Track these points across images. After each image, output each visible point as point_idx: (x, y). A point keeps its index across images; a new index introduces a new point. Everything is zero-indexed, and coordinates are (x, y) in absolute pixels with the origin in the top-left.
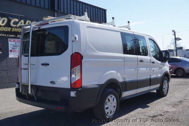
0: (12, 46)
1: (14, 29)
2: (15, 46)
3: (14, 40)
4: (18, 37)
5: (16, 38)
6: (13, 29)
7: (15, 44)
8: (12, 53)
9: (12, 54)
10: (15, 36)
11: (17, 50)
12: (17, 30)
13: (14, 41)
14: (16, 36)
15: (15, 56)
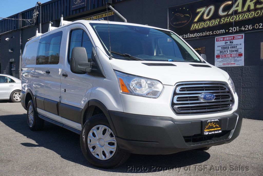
0: (220, 48)
1: (224, 20)
2: (225, 48)
3: (224, 38)
4: (230, 31)
5: (228, 33)
6: (222, 20)
7: (224, 44)
8: (220, 60)
9: (220, 62)
10: (225, 31)
11: (228, 53)
12: (228, 20)
13: (223, 40)
14: (227, 31)
15: (224, 64)
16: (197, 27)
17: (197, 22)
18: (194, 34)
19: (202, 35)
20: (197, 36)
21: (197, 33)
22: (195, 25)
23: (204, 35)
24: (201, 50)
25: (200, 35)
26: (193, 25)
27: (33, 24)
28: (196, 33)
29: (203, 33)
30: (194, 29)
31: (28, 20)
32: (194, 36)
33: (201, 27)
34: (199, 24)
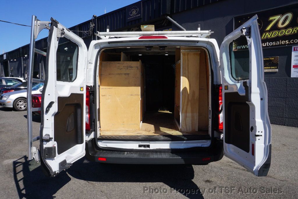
16: (269, 36)
17: (269, 31)
18: (265, 44)
19: (275, 44)
20: (269, 45)
21: (269, 42)
22: (267, 34)
23: (278, 44)
24: (274, 59)
25: (273, 44)
26: (264, 34)
27: (89, 35)
28: (267, 42)
29: (277, 42)
30: (265, 38)
31: (85, 32)
32: (265, 45)
33: (274, 35)
34: (271, 33)
